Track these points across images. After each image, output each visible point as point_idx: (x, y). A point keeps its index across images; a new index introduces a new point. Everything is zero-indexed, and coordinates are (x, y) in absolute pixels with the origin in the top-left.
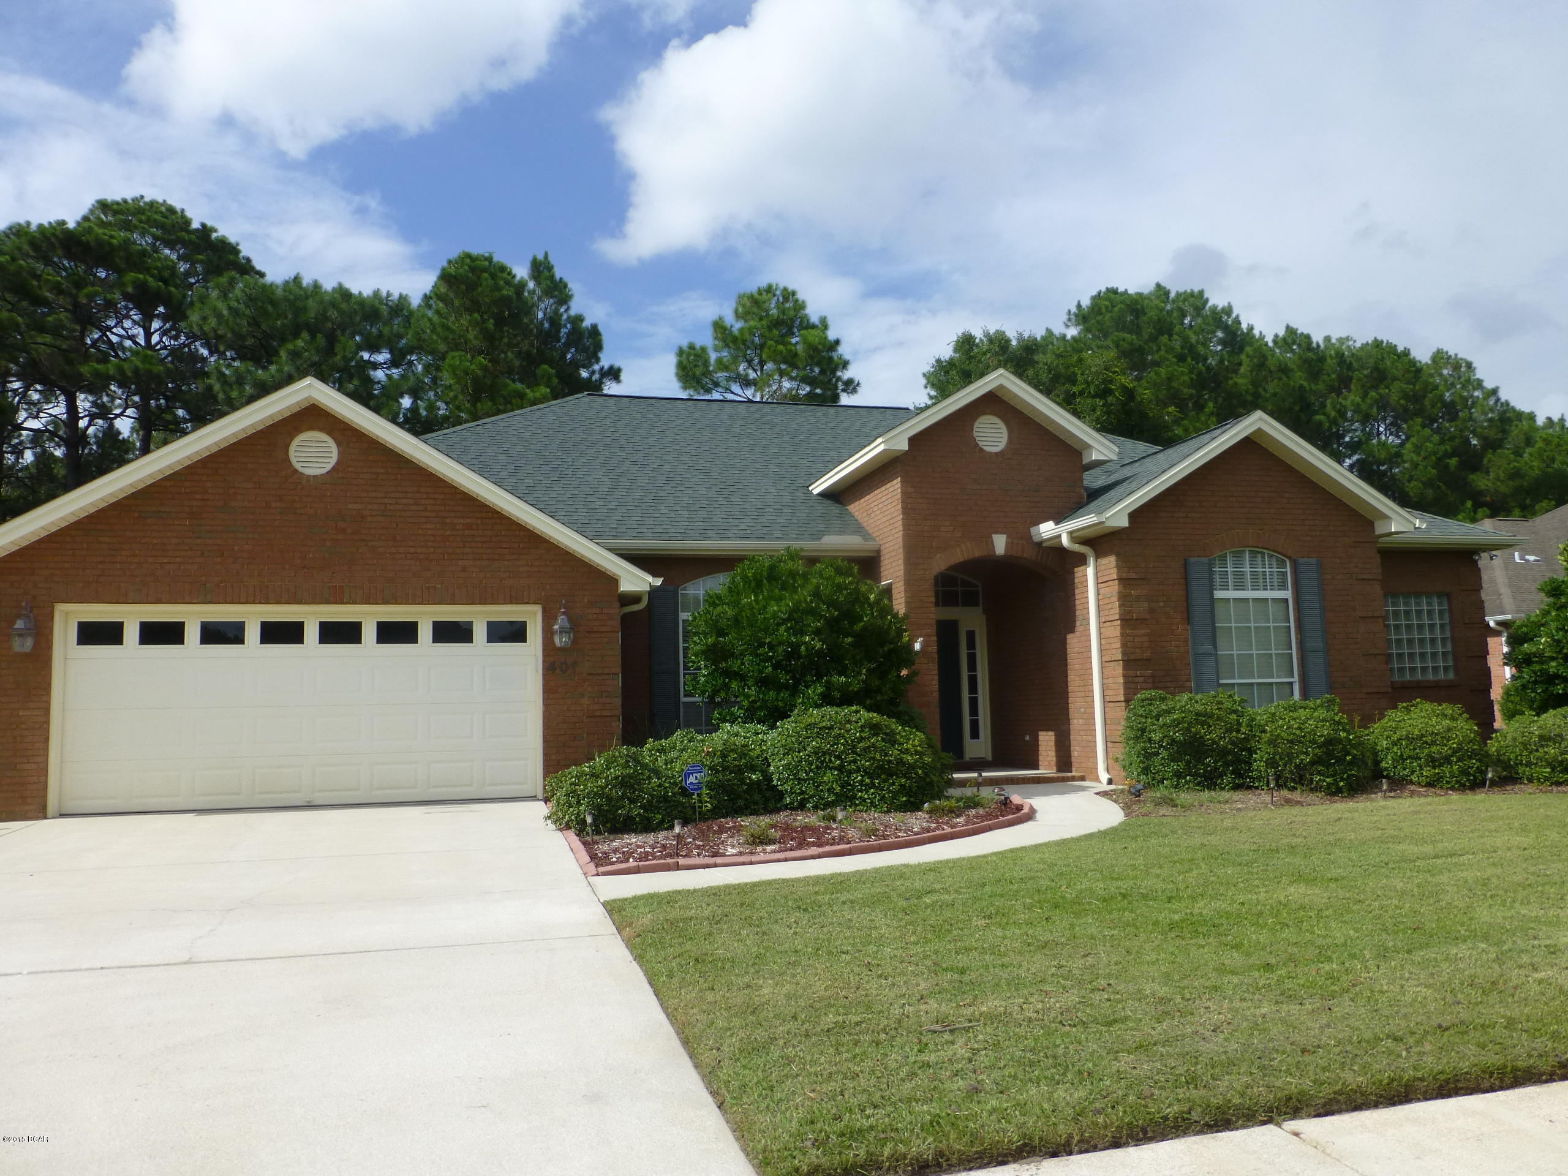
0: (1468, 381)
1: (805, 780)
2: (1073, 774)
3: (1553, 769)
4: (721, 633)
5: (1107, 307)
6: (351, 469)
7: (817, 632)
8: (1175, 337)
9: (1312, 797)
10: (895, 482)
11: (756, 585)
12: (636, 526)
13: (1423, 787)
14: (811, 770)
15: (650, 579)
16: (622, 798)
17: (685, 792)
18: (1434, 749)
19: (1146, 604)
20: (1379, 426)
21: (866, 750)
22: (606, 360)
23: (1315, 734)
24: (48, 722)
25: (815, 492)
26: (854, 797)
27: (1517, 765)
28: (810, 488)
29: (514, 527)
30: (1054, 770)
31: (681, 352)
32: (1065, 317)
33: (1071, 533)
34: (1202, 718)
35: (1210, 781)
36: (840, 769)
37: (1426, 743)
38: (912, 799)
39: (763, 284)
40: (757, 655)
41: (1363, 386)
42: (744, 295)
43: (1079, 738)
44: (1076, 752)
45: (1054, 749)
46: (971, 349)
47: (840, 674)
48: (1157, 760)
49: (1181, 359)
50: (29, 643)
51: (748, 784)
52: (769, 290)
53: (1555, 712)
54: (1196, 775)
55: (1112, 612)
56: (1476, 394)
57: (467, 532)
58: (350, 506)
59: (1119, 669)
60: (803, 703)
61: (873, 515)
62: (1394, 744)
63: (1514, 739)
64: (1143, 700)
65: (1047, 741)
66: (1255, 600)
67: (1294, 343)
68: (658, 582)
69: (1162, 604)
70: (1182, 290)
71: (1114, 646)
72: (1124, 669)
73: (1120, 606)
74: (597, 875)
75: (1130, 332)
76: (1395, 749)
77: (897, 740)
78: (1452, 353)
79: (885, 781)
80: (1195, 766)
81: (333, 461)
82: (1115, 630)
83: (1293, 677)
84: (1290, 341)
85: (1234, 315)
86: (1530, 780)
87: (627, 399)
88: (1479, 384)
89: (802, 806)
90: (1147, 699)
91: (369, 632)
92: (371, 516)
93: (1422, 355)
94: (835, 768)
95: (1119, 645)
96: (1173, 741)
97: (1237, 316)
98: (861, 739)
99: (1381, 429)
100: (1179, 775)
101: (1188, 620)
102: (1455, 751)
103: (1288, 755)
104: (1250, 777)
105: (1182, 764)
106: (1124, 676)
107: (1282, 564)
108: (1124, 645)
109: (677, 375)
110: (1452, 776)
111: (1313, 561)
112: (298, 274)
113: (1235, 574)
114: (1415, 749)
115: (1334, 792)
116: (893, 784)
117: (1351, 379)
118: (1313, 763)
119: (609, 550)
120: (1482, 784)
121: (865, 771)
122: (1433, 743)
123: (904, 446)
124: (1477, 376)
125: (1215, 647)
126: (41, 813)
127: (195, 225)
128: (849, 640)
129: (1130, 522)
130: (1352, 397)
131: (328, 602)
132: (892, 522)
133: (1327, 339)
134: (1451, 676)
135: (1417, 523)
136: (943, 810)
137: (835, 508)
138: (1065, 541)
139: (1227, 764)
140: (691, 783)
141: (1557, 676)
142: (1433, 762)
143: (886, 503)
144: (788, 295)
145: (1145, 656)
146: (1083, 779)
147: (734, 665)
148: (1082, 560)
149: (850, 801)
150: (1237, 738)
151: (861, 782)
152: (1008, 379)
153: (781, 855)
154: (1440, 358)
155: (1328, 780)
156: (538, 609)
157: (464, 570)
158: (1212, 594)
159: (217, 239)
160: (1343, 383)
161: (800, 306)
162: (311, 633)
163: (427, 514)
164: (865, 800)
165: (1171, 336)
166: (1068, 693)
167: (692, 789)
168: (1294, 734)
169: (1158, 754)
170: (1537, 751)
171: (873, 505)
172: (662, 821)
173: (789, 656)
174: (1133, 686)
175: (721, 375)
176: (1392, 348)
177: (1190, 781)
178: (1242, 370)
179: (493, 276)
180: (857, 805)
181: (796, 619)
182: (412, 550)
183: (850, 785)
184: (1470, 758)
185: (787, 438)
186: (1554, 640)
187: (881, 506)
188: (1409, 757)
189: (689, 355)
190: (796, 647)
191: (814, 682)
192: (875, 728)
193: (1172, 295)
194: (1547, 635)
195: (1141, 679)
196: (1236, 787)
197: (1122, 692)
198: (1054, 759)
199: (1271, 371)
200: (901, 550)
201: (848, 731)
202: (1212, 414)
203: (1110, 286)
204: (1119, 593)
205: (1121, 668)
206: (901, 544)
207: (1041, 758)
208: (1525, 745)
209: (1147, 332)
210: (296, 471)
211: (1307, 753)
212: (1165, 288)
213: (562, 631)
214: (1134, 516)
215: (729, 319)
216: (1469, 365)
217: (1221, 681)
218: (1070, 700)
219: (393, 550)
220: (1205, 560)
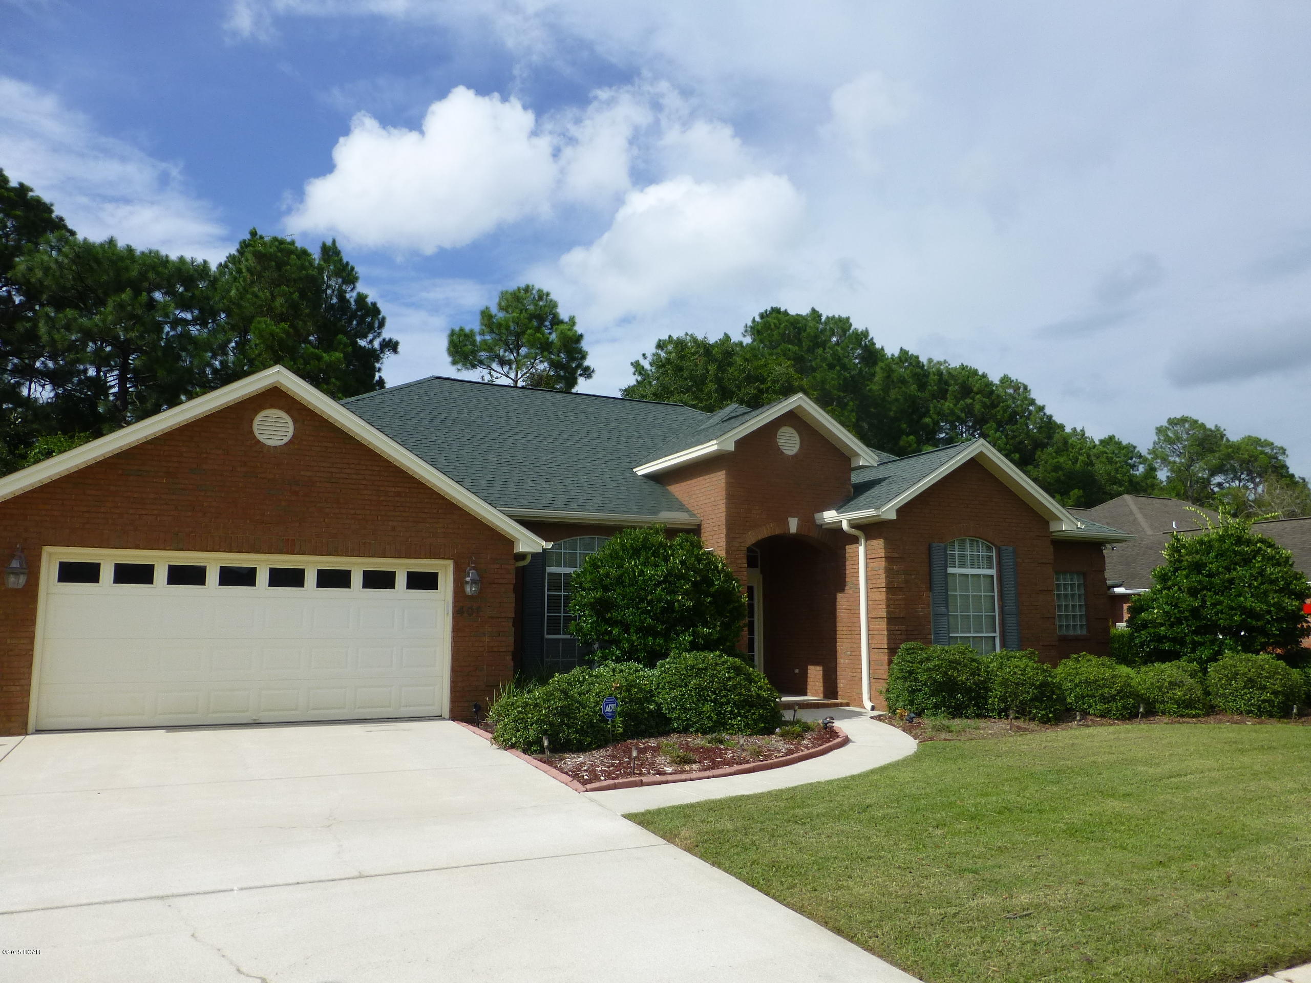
0: (1026, 398)
1: (689, 710)
2: (838, 701)
3: (1179, 705)
4: (606, 589)
5: (775, 324)
6: (305, 443)
7: (686, 593)
8: (828, 350)
9: (1032, 725)
10: (719, 473)
11: (636, 552)
12: (514, 496)
13: (1097, 717)
14: (693, 702)
15: (543, 543)
16: (560, 725)
17: (604, 720)
18: (1106, 690)
19: (903, 577)
20: (962, 427)
21: (734, 687)
22: (386, 334)
23: (1033, 679)
24: (32, 650)
25: (639, 473)
26: (725, 724)
27: (1154, 702)
28: (634, 470)
29: (435, 496)
30: (821, 697)
31: (452, 333)
32: (742, 330)
33: (849, 521)
34: (954, 664)
35: (957, 712)
36: (715, 701)
37: (1099, 686)
38: (767, 725)
39: (523, 285)
40: (638, 608)
41: (955, 397)
42: (507, 292)
43: (844, 673)
44: (841, 683)
45: (821, 681)
46: (683, 350)
47: (703, 626)
48: (920, 695)
49: (831, 367)
50: (22, 580)
51: (647, 713)
52: (527, 289)
53: (1170, 664)
54: (948, 707)
55: (879, 581)
56: (1031, 408)
57: (397, 499)
58: (302, 473)
59: (883, 625)
60: (676, 648)
61: (694, 497)
62: (1076, 686)
63: (1152, 684)
64: (907, 649)
65: (815, 674)
66: (973, 575)
67: (906, 360)
68: (550, 545)
69: (913, 577)
70: (831, 315)
71: (880, 607)
72: (888, 624)
73: (886, 577)
74: (587, 791)
75: (793, 344)
76: (1078, 689)
77: (753, 679)
78: (1014, 378)
79: (748, 711)
80: (948, 700)
81: (290, 435)
82: (881, 595)
83: (996, 632)
84: (903, 359)
85: (870, 338)
86: (1164, 713)
87: (469, 384)
88: (1032, 402)
89: (685, 730)
90: (910, 649)
91: (311, 578)
92: (320, 482)
93: (995, 377)
94: (712, 701)
95: (884, 606)
96: (935, 681)
97: (872, 339)
98: (729, 679)
99: (964, 430)
100: (936, 706)
101: (930, 588)
102: (1119, 692)
103: (1015, 694)
104: (986, 709)
105: (940, 699)
106: (888, 630)
107: (989, 549)
108: (888, 607)
109: (448, 350)
110: (1117, 710)
111: (1011, 548)
112: (112, 237)
113: (960, 556)
114: (1091, 690)
115: (1045, 721)
116: (754, 714)
117: (947, 391)
118: (1031, 700)
119: (510, 516)
120: (1136, 716)
121: (734, 704)
122: (1104, 686)
123: (731, 447)
124: (1031, 396)
125: (947, 607)
126: (22, 729)
127: (13, 183)
128: (709, 599)
129: (897, 515)
130: (947, 404)
131: (281, 552)
132: (714, 504)
133: (930, 360)
134: (1084, 632)
135: (1079, 524)
136: (793, 734)
137: (657, 488)
138: (845, 526)
139: (970, 700)
140: (607, 712)
141: (1165, 637)
142: (1104, 699)
143: (709, 489)
144: (542, 295)
145: (902, 615)
146: (848, 705)
147: (614, 614)
148: (855, 540)
149: (723, 726)
150: (979, 680)
151: (731, 712)
152: (805, 402)
153: (708, 773)
154: (1006, 381)
155: (1043, 712)
156: (450, 564)
157: (394, 529)
158: (946, 570)
159: (32, 197)
160: (942, 394)
161: (554, 305)
162: (263, 577)
163: (365, 482)
164: (733, 726)
165: (824, 349)
166: (835, 639)
167: (608, 717)
168: (1020, 678)
169: (920, 690)
170: (1168, 692)
171: (695, 488)
172: (590, 744)
173: (664, 611)
174: (893, 637)
175: (483, 355)
176: (975, 372)
177: (944, 711)
178: (876, 379)
179: (299, 257)
180: (728, 730)
181: (671, 580)
182: (353, 512)
183: (722, 714)
184: (1128, 697)
185: (602, 425)
186: (1164, 612)
187: (703, 490)
188: (1087, 696)
189: (459, 336)
190: (671, 603)
191: (683, 631)
192: (738, 670)
193: (823, 319)
194: (1158, 607)
195: (899, 632)
196: (978, 716)
197: (885, 641)
198: (822, 689)
199: (893, 381)
200: (724, 527)
201: (719, 672)
202: (852, 411)
203: (774, 306)
204: (885, 568)
205: (885, 623)
206: (724, 522)
207: (809, 687)
208: (1160, 688)
209: (806, 344)
210: (259, 441)
211: (1028, 693)
212: (818, 312)
213: (473, 582)
214: (900, 511)
215: (494, 310)
216: (1025, 388)
217: (951, 635)
218: (838, 644)
219: (337, 511)
220: (942, 545)
